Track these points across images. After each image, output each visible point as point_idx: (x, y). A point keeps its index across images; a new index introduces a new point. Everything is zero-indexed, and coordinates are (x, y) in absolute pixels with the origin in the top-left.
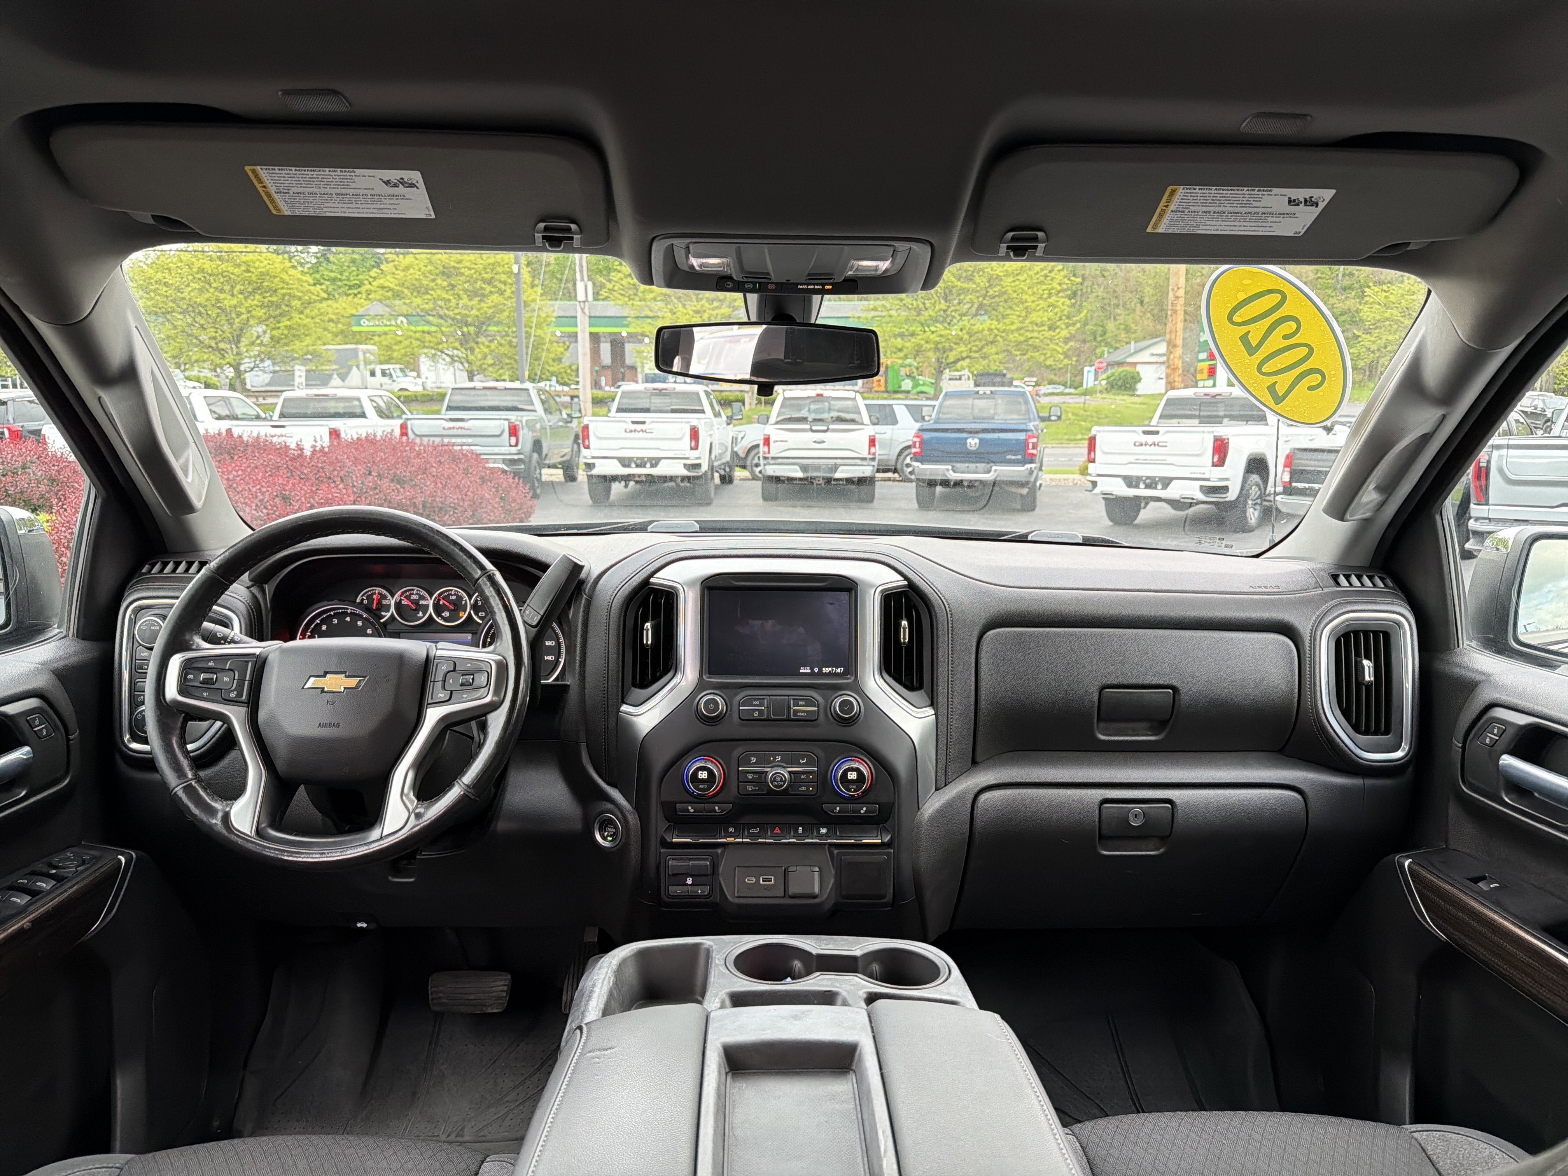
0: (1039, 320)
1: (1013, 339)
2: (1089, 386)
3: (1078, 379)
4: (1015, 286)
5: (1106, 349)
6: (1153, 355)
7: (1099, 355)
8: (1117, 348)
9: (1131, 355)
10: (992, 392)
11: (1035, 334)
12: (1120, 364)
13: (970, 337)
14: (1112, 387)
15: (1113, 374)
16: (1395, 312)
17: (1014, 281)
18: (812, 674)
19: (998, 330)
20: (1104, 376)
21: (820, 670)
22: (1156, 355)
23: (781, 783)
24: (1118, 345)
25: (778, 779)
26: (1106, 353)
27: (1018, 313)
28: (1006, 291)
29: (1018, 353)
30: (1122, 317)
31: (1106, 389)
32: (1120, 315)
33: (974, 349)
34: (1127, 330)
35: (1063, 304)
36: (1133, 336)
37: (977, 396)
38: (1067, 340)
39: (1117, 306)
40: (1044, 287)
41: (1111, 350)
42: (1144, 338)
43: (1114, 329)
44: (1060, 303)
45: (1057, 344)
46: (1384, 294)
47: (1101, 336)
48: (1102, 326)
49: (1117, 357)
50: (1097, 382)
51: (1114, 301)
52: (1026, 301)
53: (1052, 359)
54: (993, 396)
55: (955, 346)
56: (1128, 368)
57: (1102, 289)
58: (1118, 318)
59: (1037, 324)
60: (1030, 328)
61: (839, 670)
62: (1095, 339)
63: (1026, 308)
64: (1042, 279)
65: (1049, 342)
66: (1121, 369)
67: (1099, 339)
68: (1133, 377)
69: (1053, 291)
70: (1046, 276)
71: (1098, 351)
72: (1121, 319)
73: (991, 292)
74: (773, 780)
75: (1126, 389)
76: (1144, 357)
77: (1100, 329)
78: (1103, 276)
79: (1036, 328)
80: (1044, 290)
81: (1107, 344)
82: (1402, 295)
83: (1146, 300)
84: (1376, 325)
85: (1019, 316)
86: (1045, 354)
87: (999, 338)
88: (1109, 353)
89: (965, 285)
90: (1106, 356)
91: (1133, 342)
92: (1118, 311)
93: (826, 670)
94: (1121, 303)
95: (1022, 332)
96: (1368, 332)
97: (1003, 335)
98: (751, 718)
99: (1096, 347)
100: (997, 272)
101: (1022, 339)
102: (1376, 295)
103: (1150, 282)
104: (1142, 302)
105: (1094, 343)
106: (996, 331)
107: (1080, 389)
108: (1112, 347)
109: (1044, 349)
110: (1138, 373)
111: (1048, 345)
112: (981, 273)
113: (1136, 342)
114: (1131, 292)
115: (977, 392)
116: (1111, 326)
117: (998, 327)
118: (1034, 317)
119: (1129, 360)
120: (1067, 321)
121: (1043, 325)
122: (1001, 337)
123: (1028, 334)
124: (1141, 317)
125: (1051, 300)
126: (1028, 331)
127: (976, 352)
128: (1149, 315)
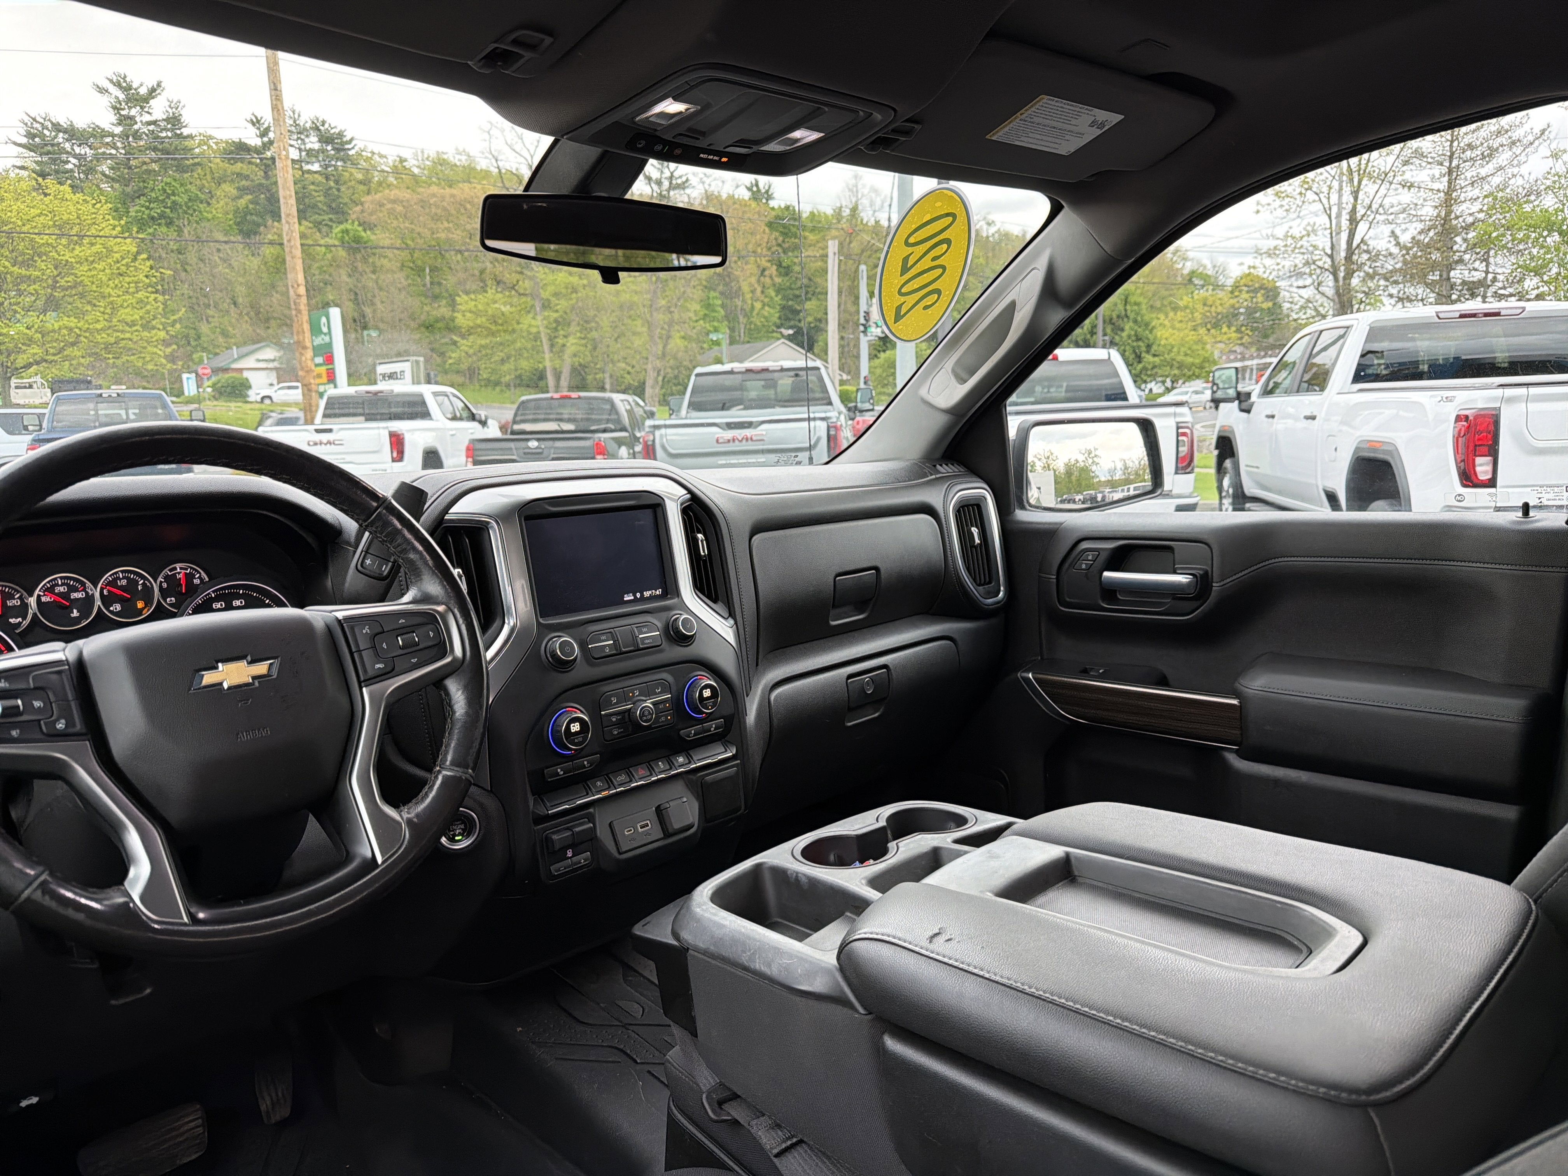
0: (129, 319)
1: (101, 341)
2: (192, 394)
3: (176, 386)
4: (93, 276)
5: (205, 354)
6: (258, 360)
7: (197, 360)
8: (216, 354)
9: (235, 361)
10: (118, 395)
11: (128, 335)
12: (226, 370)
13: (43, 337)
14: (221, 393)
15: (219, 381)
16: (484, 319)
17: (90, 270)
18: (635, 600)
19: (80, 329)
20: (210, 383)
21: (642, 595)
22: (263, 360)
23: (649, 717)
24: (218, 351)
25: (646, 713)
26: (205, 359)
27: (102, 309)
28: (82, 282)
29: (111, 356)
30: (216, 319)
31: (214, 397)
32: (213, 317)
33: (52, 351)
34: (225, 334)
35: (155, 299)
36: (233, 340)
37: (100, 399)
38: (166, 343)
39: (208, 306)
40: (127, 279)
41: (210, 356)
42: (245, 343)
43: (209, 333)
44: (151, 299)
45: (156, 346)
46: (473, 303)
47: (196, 340)
48: (195, 329)
49: (220, 362)
50: (201, 390)
51: (203, 300)
52: (110, 295)
53: (153, 363)
54: (120, 399)
55: (24, 348)
56: (234, 374)
57: (186, 286)
58: (210, 319)
59: (127, 324)
60: (121, 328)
61: (658, 593)
62: (189, 343)
63: (112, 303)
64: (124, 268)
65: (145, 344)
66: (227, 376)
67: (193, 343)
68: (242, 385)
69: (141, 285)
70: (127, 266)
71: (195, 356)
72: (215, 322)
73: (63, 283)
74: (642, 715)
75: (237, 396)
76: (249, 362)
77: (192, 332)
78: (186, 271)
79: (127, 328)
80: (129, 283)
81: (204, 349)
82: (488, 304)
83: (240, 300)
84: (470, 331)
85: (103, 313)
86: (144, 358)
87: (82, 339)
88: (208, 358)
89: (23, 272)
90: (206, 362)
91: (235, 348)
92: (210, 312)
93: (647, 594)
94: (212, 302)
95: (109, 331)
96: (463, 337)
97: (88, 334)
98: (604, 655)
99: (193, 353)
100: (67, 258)
101: (112, 340)
102: (466, 303)
103: (240, 279)
104: (235, 304)
105: (189, 348)
106: (77, 331)
107: (182, 397)
108: (209, 352)
109: (141, 352)
110: (247, 379)
111: (145, 348)
112: (44, 258)
113: (238, 347)
114: (221, 291)
115: (101, 395)
116: (204, 328)
117: (79, 325)
118: (123, 314)
119: (234, 366)
120: (163, 320)
121: (135, 325)
122: (86, 337)
123: (119, 334)
124: (237, 320)
125: (140, 295)
126: (117, 331)
127: (54, 355)
128: (246, 318)
